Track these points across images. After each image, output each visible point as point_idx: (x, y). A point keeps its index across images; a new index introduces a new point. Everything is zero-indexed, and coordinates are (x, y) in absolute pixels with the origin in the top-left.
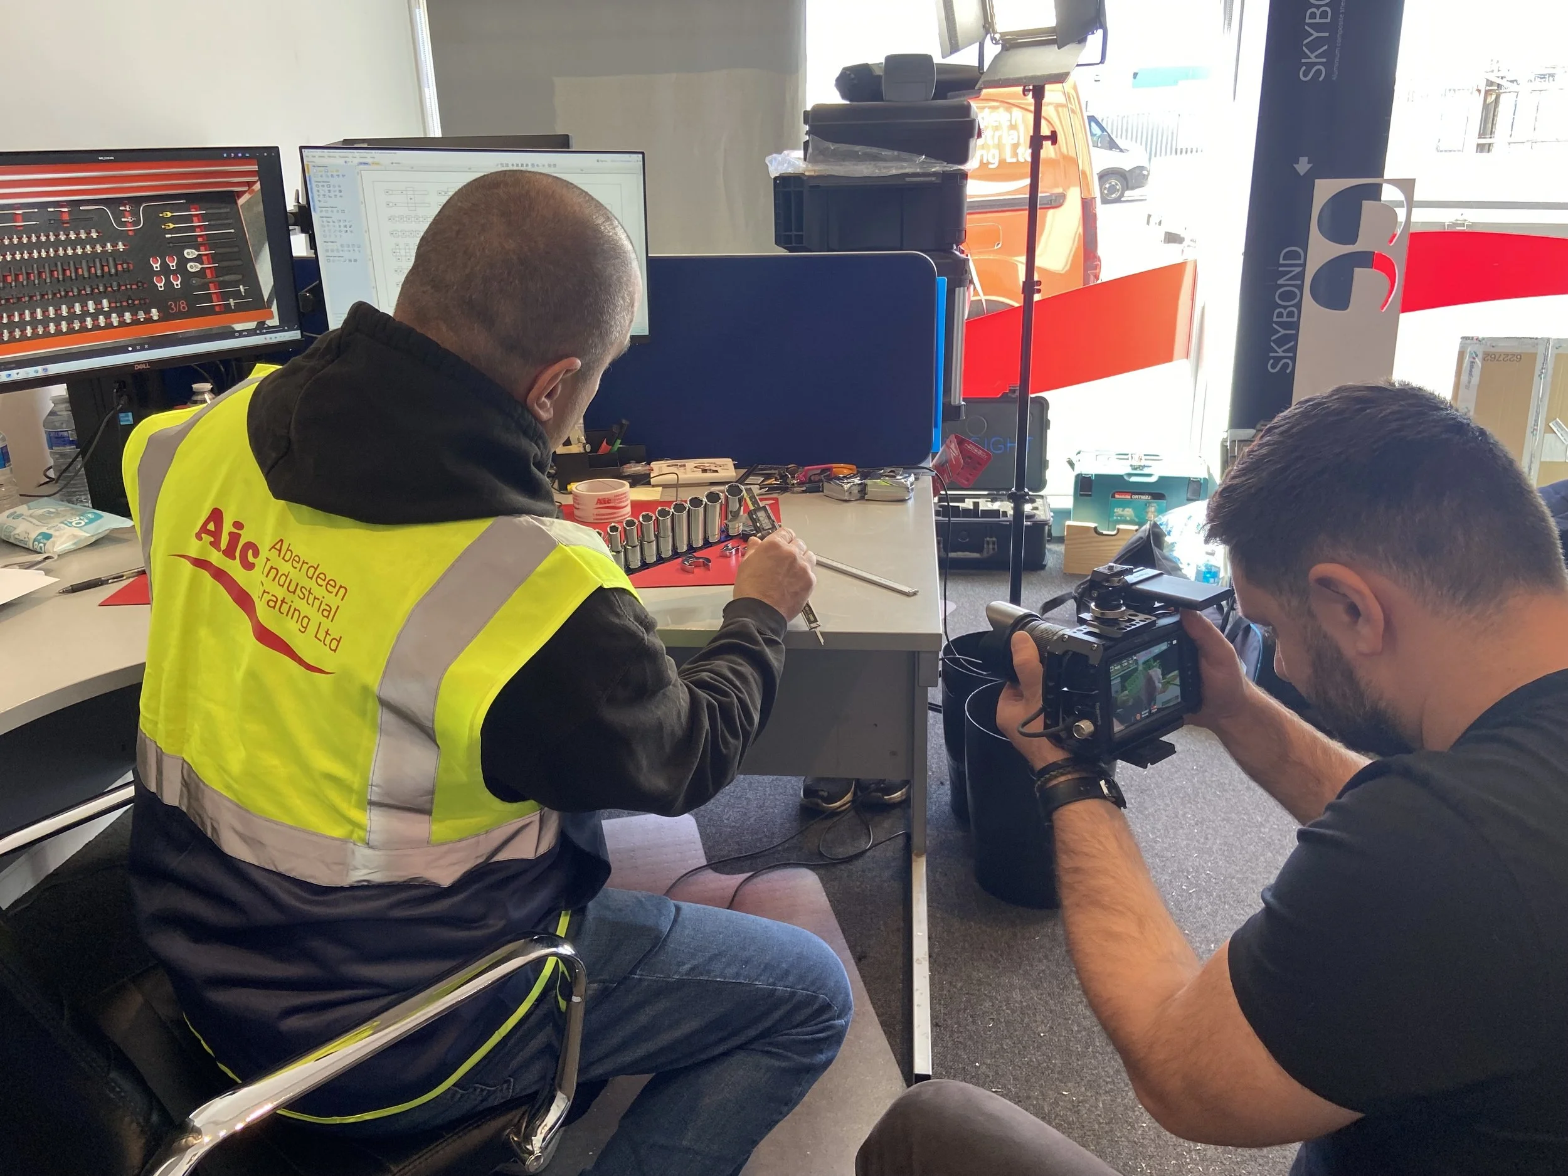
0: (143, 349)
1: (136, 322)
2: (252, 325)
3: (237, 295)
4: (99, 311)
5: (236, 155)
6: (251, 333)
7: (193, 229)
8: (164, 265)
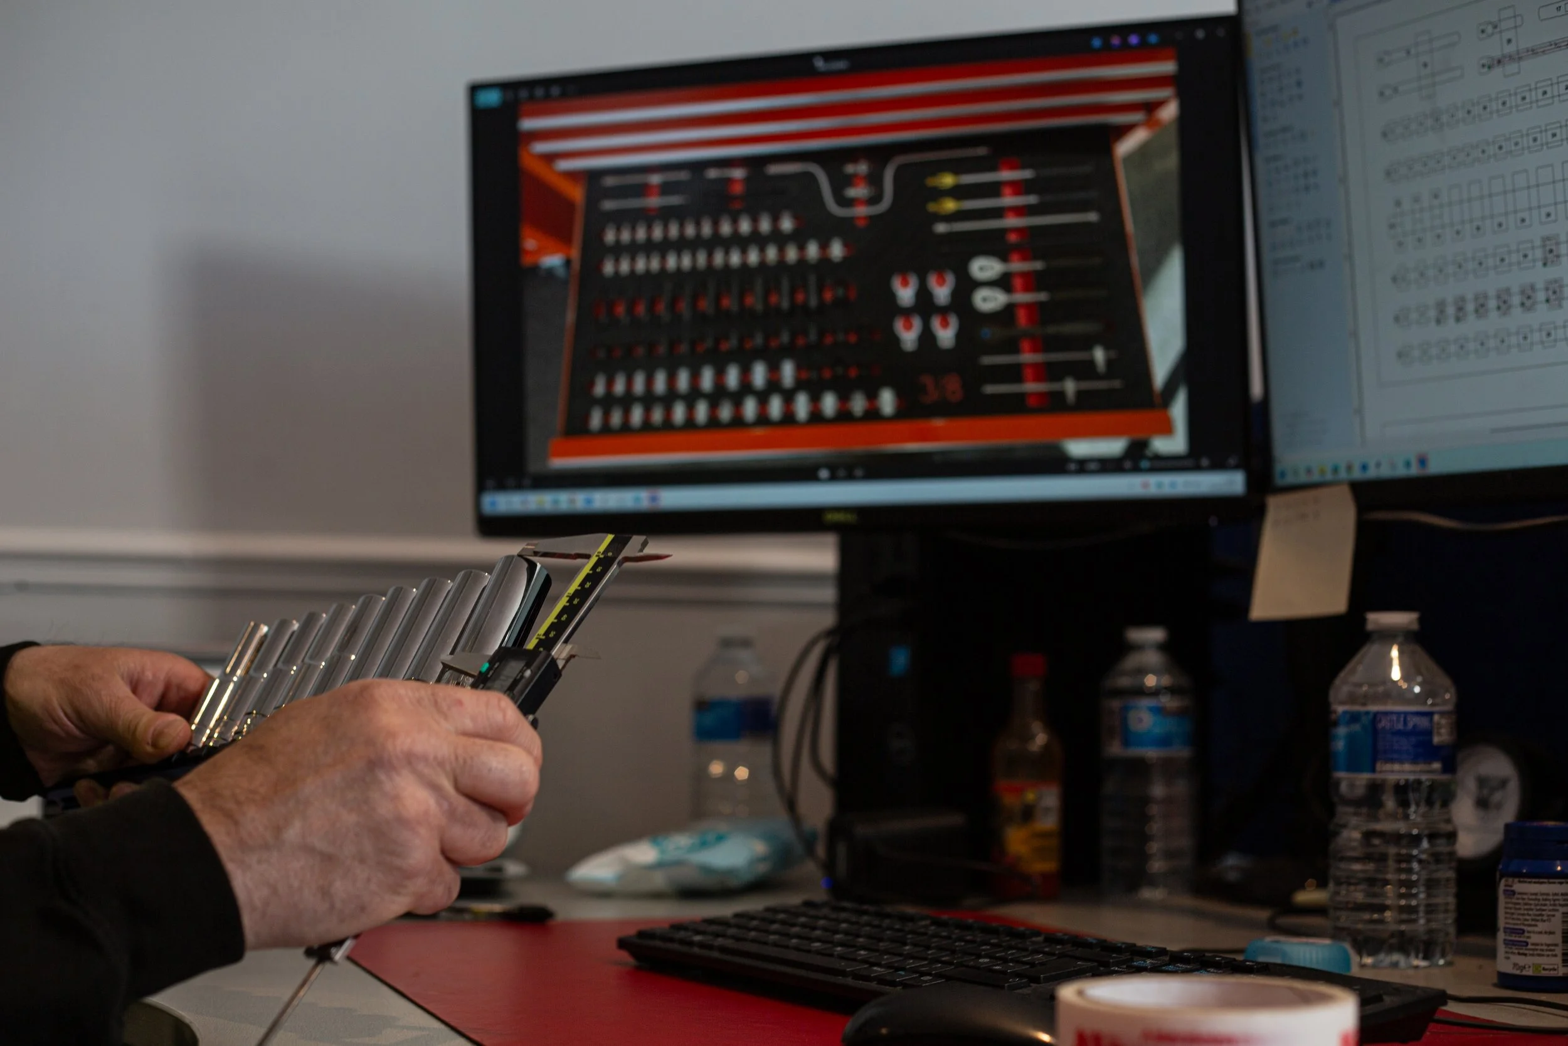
0: (850, 477)
1: (844, 416)
2: (1113, 447)
3: (1085, 370)
4: (773, 386)
5: (1124, 41)
6: (1108, 466)
7: (998, 213)
8: (924, 295)
